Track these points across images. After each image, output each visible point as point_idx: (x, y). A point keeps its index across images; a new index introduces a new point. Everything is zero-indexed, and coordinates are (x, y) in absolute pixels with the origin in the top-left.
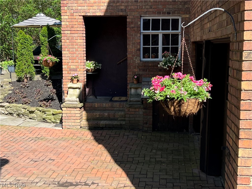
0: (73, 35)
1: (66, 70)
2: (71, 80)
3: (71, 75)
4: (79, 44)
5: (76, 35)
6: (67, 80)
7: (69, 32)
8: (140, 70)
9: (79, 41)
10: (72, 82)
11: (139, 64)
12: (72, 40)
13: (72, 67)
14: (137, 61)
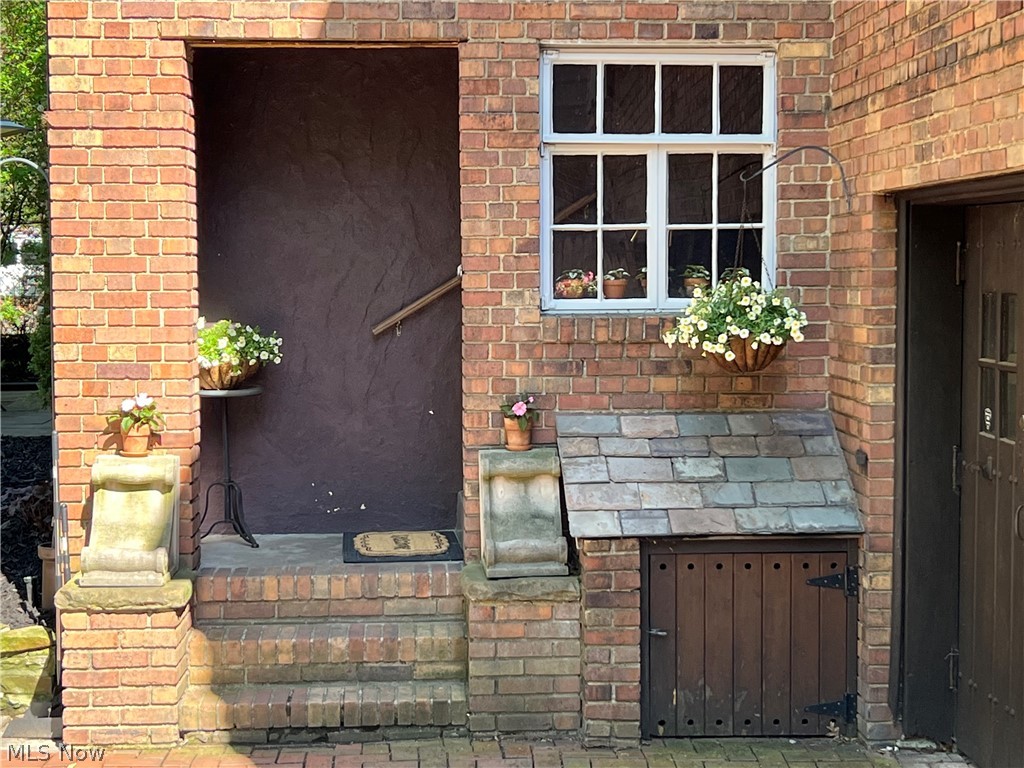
0: (125, 157)
1: (74, 371)
2: (106, 433)
3: (111, 405)
4: (161, 210)
5: (142, 157)
6: (82, 438)
7: (98, 137)
8: (539, 366)
9: (160, 192)
10: (115, 446)
11: (533, 331)
12: (113, 190)
13: (112, 353)
14: (524, 315)
